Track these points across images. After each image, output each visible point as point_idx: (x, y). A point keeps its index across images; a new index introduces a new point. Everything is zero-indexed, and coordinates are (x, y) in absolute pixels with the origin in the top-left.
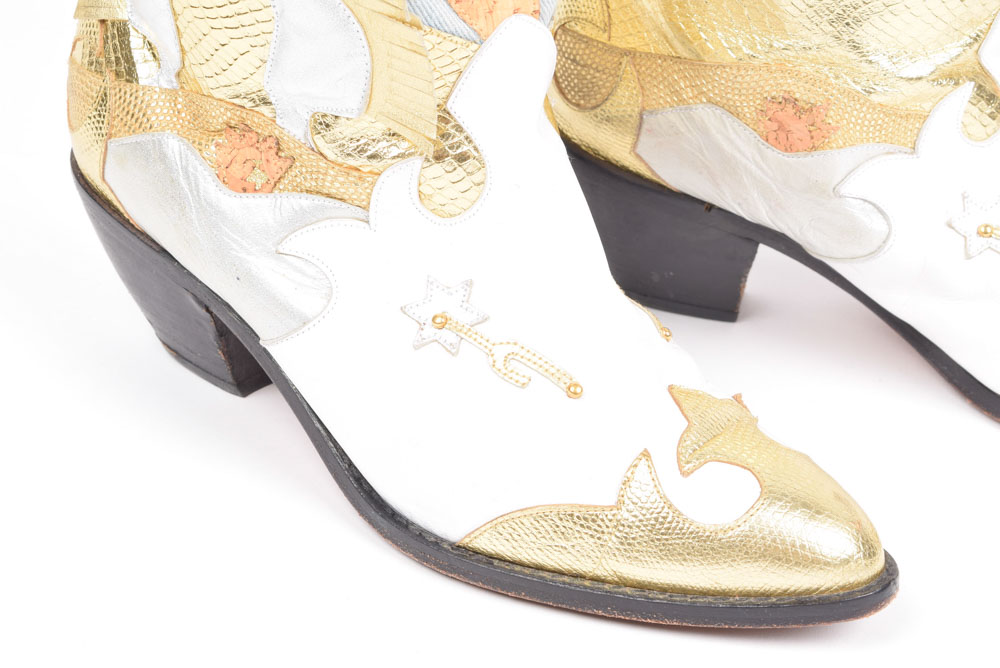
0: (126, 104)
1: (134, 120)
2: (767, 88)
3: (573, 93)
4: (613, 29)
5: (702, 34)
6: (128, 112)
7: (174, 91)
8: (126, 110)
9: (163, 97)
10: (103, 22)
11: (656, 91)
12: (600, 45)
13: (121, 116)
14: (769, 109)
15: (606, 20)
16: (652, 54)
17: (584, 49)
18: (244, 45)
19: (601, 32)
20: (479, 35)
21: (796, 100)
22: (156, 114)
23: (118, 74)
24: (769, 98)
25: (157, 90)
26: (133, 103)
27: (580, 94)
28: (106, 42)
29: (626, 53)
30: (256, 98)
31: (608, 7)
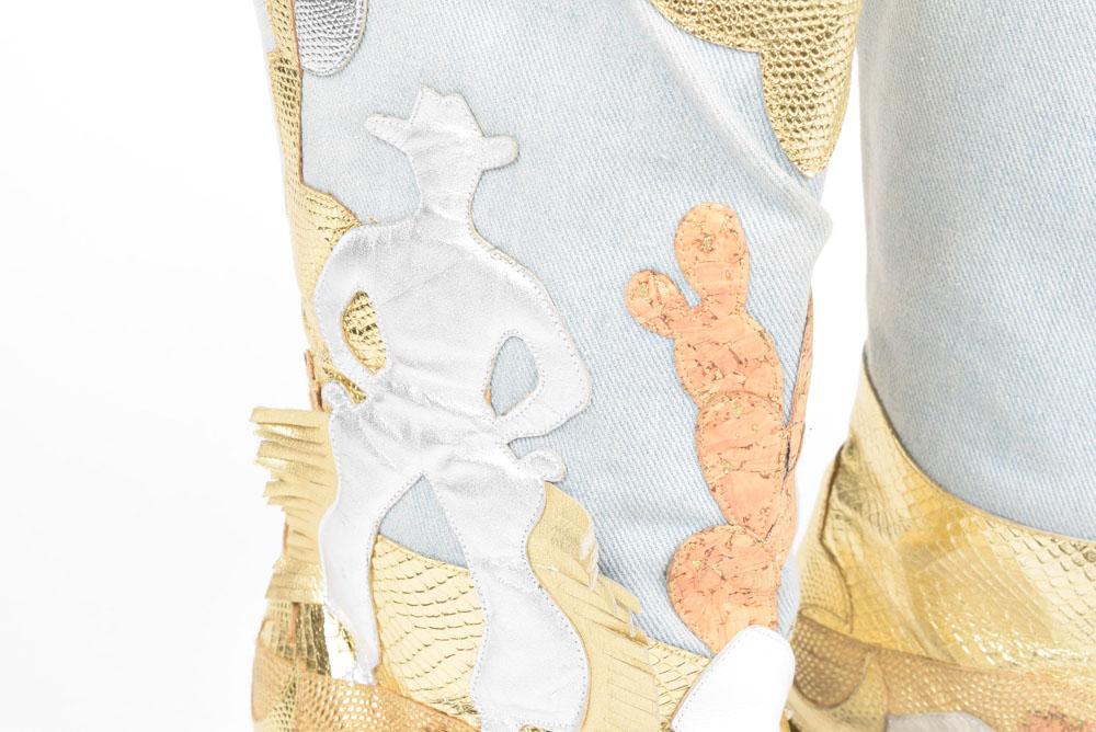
0: (316, 699)
1: (324, 717)
2: (1031, 701)
3: (809, 687)
4: (856, 621)
5: (956, 636)
6: (318, 708)
7: (369, 688)
8: (316, 705)
9: (357, 693)
10: (296, 604)
11: (903, 693)
12: (841, 638)
13: (310, 712)
14: (1032, 724)
15: (848, 610)
16: (899, 652)
17: (822, 641)
18: (449, 648)
19: (842, 623)
20: (710, 648)
21: (1064, 716)
22: (349, 713)
23: (309, 664)
24: (1033, 712)
25: (351, 685)
26: (324, 699)
27: (818, 690)
28: (298, 627)
29: (869, 648)
30: (460, 705)
31: (850, 596)
